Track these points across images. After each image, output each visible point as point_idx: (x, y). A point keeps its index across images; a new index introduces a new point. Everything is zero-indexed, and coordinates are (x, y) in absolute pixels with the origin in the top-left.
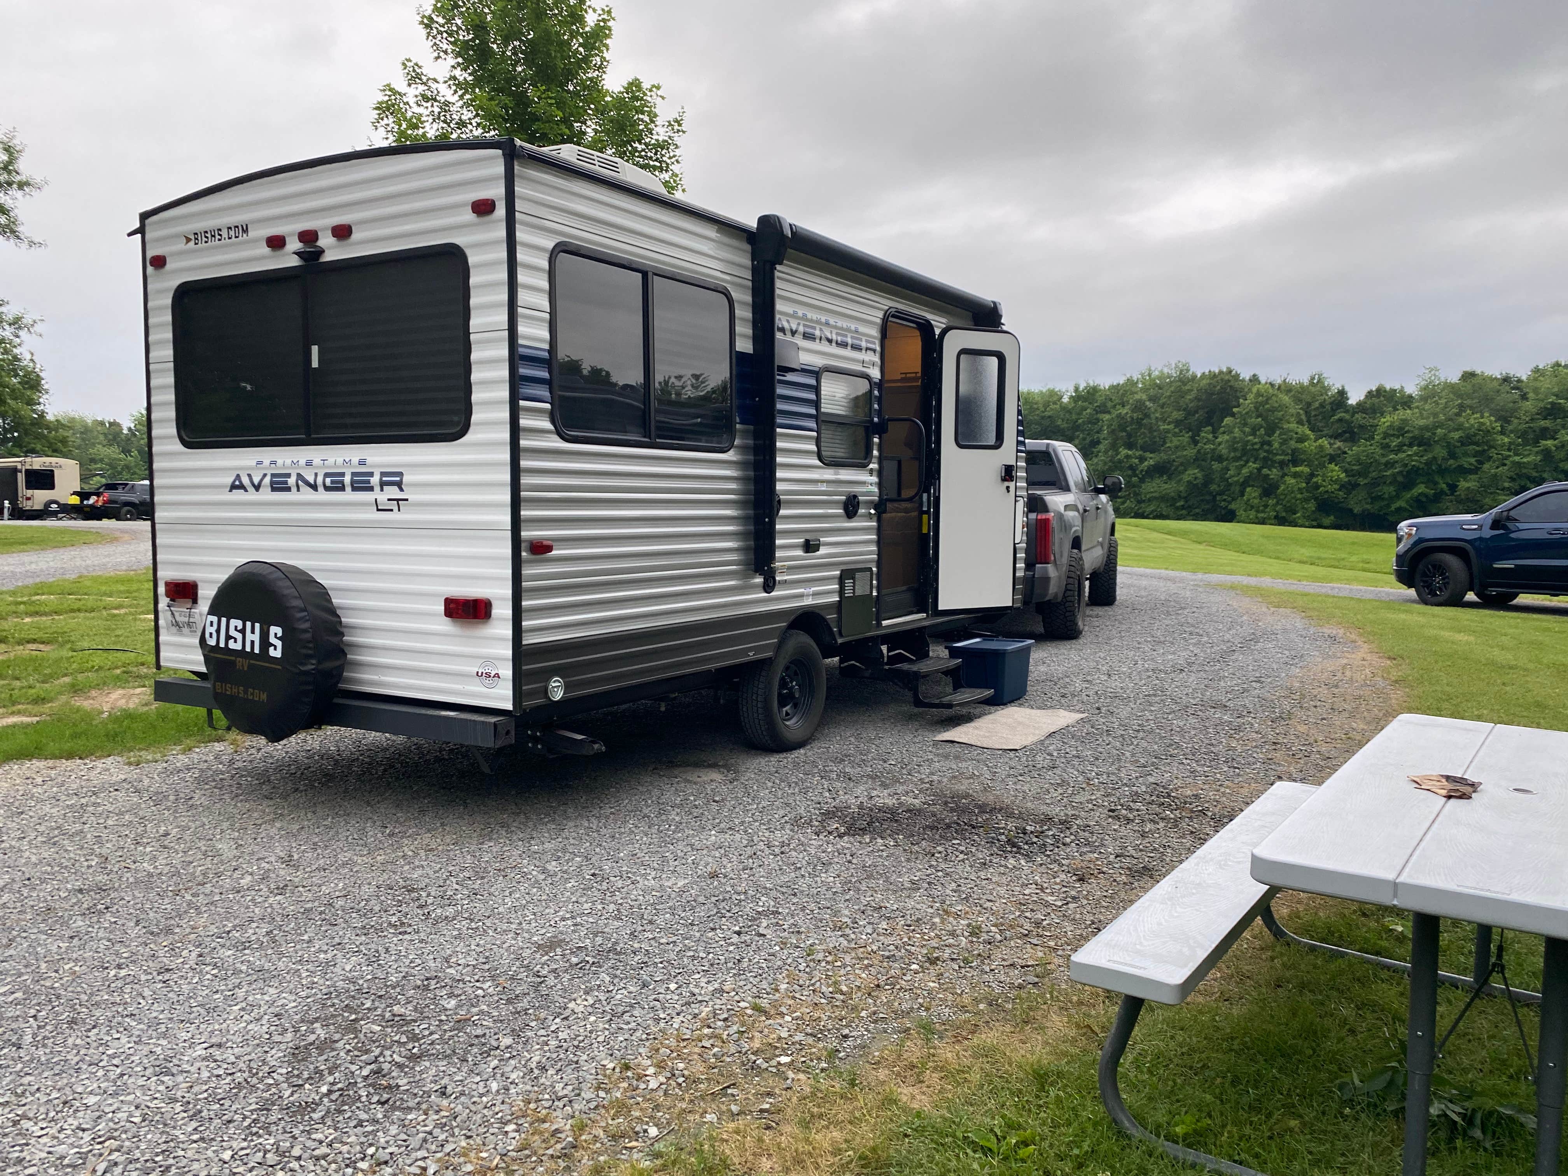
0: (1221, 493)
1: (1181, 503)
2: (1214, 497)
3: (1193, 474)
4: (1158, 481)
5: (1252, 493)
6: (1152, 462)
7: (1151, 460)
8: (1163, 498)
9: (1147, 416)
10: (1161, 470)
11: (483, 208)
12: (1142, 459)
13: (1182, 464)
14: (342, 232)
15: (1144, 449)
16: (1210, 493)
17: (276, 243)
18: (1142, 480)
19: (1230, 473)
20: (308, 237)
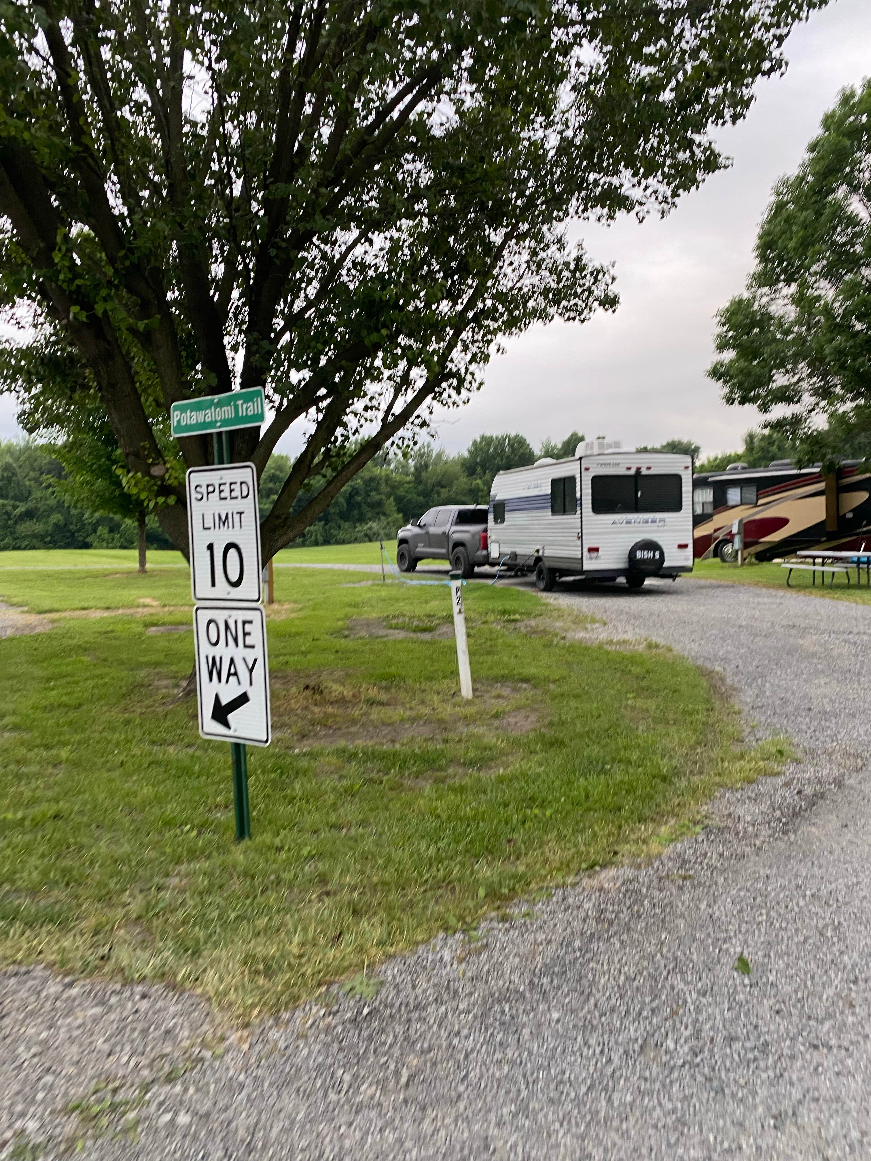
0: (78, 531)
1: (49, 539)
2: (73, 534)
3: (56, 518)
4: (28, 523)
5: (103, 530)
6: (23, 509)
7: (22, 508)
8: (35, 536)
9: (14, 474)
10: (29, 515)
11: (687, 468)
12: (15, 507)
13: (45, 511)
14: (649, 468)
15: (16, 498)
16: (70, 531)
17: (629, 469)
18: (16, 523)
19: (86, 516)
20: (638, 469)
